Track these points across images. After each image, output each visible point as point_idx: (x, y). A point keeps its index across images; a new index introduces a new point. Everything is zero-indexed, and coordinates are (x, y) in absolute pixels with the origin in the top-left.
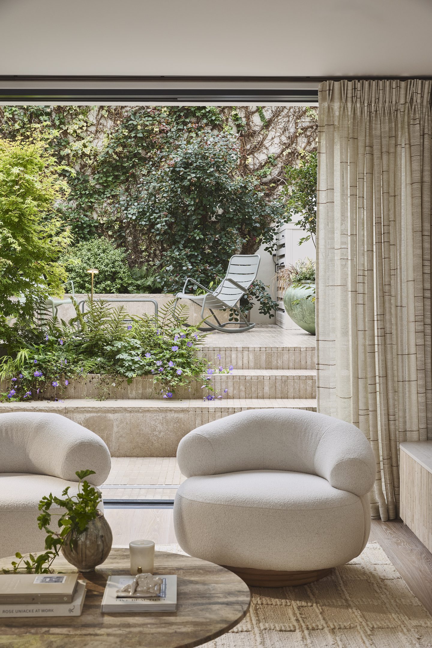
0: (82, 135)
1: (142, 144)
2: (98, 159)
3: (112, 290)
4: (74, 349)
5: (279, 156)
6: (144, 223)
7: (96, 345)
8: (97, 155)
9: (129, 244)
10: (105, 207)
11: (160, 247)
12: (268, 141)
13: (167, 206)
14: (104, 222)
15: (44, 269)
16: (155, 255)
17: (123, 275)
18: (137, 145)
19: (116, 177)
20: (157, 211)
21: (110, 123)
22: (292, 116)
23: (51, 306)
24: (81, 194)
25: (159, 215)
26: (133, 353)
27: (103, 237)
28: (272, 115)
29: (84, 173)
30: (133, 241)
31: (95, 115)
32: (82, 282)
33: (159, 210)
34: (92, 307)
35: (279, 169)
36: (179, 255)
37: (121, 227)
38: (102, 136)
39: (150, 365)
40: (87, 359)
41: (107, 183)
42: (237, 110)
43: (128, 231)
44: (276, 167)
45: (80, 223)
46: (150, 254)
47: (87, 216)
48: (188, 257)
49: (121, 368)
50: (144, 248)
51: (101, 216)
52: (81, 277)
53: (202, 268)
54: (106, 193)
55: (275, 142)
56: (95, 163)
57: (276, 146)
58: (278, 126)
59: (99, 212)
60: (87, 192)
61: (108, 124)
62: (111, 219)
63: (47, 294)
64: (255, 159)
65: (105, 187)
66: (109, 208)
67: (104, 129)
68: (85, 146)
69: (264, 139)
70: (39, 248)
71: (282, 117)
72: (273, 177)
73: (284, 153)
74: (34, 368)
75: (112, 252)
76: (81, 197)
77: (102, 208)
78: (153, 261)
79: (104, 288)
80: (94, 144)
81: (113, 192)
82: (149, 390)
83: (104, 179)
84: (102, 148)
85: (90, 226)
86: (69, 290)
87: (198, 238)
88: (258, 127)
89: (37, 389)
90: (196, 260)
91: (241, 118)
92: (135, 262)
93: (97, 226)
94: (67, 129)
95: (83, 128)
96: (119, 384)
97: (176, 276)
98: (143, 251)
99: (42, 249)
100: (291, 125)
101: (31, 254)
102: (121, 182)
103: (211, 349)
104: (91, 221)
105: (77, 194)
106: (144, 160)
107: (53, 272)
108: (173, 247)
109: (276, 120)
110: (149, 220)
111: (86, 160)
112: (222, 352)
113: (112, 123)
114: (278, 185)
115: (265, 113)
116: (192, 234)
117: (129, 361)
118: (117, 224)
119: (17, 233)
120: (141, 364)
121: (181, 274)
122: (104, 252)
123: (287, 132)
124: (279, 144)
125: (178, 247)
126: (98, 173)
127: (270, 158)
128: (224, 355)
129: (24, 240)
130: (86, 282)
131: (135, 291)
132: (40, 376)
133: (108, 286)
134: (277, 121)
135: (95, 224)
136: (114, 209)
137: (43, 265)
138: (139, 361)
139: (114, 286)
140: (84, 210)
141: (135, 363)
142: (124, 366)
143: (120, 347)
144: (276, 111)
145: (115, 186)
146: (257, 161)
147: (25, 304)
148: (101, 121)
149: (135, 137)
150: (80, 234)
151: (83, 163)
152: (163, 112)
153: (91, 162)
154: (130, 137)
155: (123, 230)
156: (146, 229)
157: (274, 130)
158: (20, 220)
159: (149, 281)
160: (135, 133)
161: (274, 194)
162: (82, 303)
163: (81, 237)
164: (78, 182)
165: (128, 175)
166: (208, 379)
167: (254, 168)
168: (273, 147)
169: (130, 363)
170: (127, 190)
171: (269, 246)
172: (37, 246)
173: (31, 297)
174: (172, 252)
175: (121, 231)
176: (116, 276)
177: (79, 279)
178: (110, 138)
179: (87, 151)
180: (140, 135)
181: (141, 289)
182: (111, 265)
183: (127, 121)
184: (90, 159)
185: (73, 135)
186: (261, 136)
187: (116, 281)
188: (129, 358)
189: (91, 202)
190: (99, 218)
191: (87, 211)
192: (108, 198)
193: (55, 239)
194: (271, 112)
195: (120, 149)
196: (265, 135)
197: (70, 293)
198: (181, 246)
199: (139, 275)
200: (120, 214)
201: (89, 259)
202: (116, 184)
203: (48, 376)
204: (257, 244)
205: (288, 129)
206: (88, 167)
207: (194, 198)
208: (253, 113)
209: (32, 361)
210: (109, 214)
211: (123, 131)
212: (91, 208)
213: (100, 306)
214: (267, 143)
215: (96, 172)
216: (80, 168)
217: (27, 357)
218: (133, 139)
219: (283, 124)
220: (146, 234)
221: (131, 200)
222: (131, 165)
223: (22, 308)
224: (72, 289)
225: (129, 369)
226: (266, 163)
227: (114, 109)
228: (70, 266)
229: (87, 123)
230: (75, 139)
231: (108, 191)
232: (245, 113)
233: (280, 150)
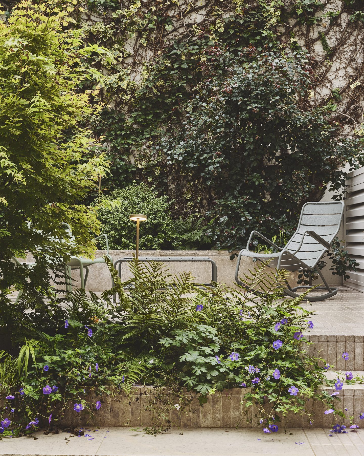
0: (117, 67)
1: (187, 77)
2: (136, 95)
3: (153, 246)
4: (110, 340)
5: (344, 91)
6: (192, 165)
7: (145, 333)
8: (135, 90)
9: (171, 193)
10: (144, 150)
11: (208, 196)
12: (332, 73)
13: (220, 145)
14: (143, 166)
15: (65, 215)
16: (202, 206)
17: (167, 227)
18: (180, 78)
19: (157, 116)
20: (208, 151)
21: (150, 54)
22: (360, 44)
23: (79, 267)
24: (116, 134)
25: (210, 155)
26: (207, 350)
27: (142, 184)
28: (336, 43)
29: (119, 112)
30: (176, 189)
31: (132, 45)
32: (117, 236)
33: (210, 149)
34: (140, 274)
35: (344, 106)
36: (235, 203)
37: (162, 173)
38: (141, 69)
39: (237, 371)
40: (130, 359)
41: (146, 122)
42: (296, 37)
43: (170, 178)
44: (341, 103)
45: (115, 168)
46: (196, 203)
47: (123, 160)
48: (245, 205)
49: (188, 378)
50: (189, 196)
51: (140, 161)
52: (116, 230)
53: (263, 219)
54: (144, 134)
55: (340, 75)
56: (133, 99)
57: (341, 79)
58: (344, 56)
59: (137, 156)
60: (123, 133)
61: (147, 54)
62: (151, 164)
63: (68, 254)
64: (317, 94)
65: (144, 128)
66: (148, 151)
67: (143, 61)
68: (121, 79)
69: (327, 71)
70: (56, 181)
71: (348, 45)
72: (337, 115)
73: (352, 87)
74: (43, 378)
75: (153, 201)
76: (116, 138)
77: (140, 151)
78: (200, 212)
79: (144, 243)
80: (131, 78)
81: (153, 132)
82: (234, 414)
83: (143, 117)
84: (140, 83)
85: (126, 171)
86: (103, 246)
87: (257, 183)
88: (320, 57)
89: (48, 415)
90: (255, 209)
91: (300, 47)
92: (178, 213)
93: (134, 171)
94: (101, 60)
95: (119, 59)
96: (185, 404)
97: (232, 229)
98: (188, 201)
99: (60, 183)
100: (358, 55)
101: (43, 189)
102: (161, 122)
103: (323, 340)
104: (128, 166)
105: (111, 135)
106: (188, 96)
107: (78, 220)
108: (227, 194)
109: (341, 49)
110: (199, 161)
111: (122, 96)
112: (340, 344)
113: (152, 53)
114: (343, 124)
115: (328, 41)
116: (249, 178)
117: (201, 365)
118: (157, 169)
119: (20, 156)
120: (222, 370)
121: (238, 227)
122: (144, 200)
123: (354, 62)
124: (345, 77)
125: (233, 194)
126: (136, 111)
127: (334, 92)
128: (343, 349)
129: (30, 167)
130: (123, 236)
131: (181, 247)
132: (54, 392)
133: (149, 240)
134: (343, 50)
135: (132, 169)
136: (155, 151)
137: (64, 208)
138: (218, 365)
139: (156, 241)
140: (120, 153)
141: (211, 368)
142: (194, 374)
143: (185, 341)
144: (341, 38)
145: (156, 126)
146: (319, 97)
147: (35, 267)
148: (139, 52)
149: (179, 68)
150: (115, 180)
151: (118, 100)
152: (211, 39)
153: (128, 97)
154: (174, 69)
155: (165, 176)
156: (191, 175)
157: (339, 61)
158: (25, 135)
159: (197, 235)
160: (178, 64)
161: (339, 135)
162: (118, 264)
163: (116, 185)
164: (112, 121)
165: (170, 112)
166: (333, 396)
167: (316, 104)
168: (337, 80)
169: (204, 370)
170: (169, 130)
171: (336, 194)
172: (52, 178)
173: (44, 258)
174: (227, 199)
175: (162, 177)
176: (159, 229)
177: (114, 232)
178: (149, 71)
179: (124, 85)
180: (185, 66)
181: (187, 245)
182: (152, 216)
183: (170, 51)
184: (127, 95)
185: (107, 67)
186: (324, 68)
187: (158, 234)
188: (202, 360)
189: (128, 144)
190: (137, 163)
191: (123, 155)
192: (147, 139)
193: (80, 167)
194: (335, 40)
195: (162, 82)
196: (328, 66)
197: (104, 249)
198: (236, 193)
199: (184, 228)
200: (161, 158)
201: (126, 209)
202: (157, 123)
203: (68, 391)
204: (320, 192)
205: (355, 59)
206: (124, 105)
207: (253, 134)
208: (316, 40)
209: (41, 365)
210: (149, 158)
211: (165, 61)
212: (128, 151)
213: (152, 271)
214: (330, 76)
215: (133, 110)
216: (115, 106)
217: (34, 358)
218: (176, 71)
219: (349, 54)
220: (191, 181)
221: (173, 141)
222: (173, 101)
223: (31, 275)
224: (105, 245)
225: (202, 379)
226: (329, 99)
227: (155, 38)
228: (104, 217)
229: (123, 53)
230: (109, 72)
231: (147, 132)
232: (305, 41)
233: (345, 83)
